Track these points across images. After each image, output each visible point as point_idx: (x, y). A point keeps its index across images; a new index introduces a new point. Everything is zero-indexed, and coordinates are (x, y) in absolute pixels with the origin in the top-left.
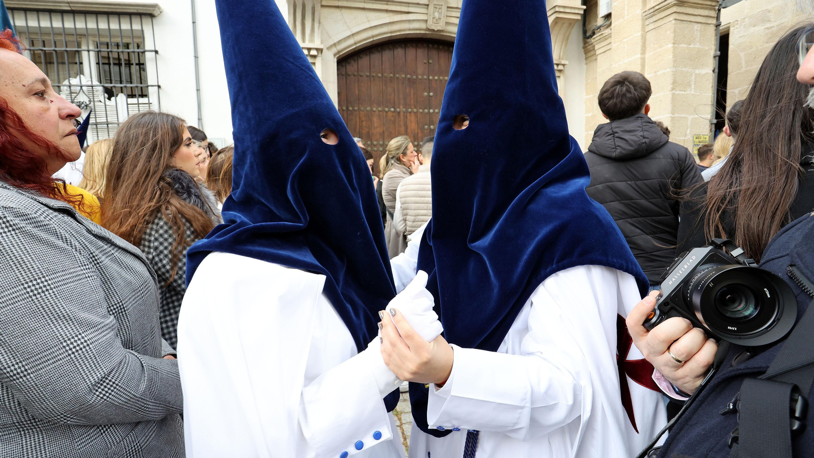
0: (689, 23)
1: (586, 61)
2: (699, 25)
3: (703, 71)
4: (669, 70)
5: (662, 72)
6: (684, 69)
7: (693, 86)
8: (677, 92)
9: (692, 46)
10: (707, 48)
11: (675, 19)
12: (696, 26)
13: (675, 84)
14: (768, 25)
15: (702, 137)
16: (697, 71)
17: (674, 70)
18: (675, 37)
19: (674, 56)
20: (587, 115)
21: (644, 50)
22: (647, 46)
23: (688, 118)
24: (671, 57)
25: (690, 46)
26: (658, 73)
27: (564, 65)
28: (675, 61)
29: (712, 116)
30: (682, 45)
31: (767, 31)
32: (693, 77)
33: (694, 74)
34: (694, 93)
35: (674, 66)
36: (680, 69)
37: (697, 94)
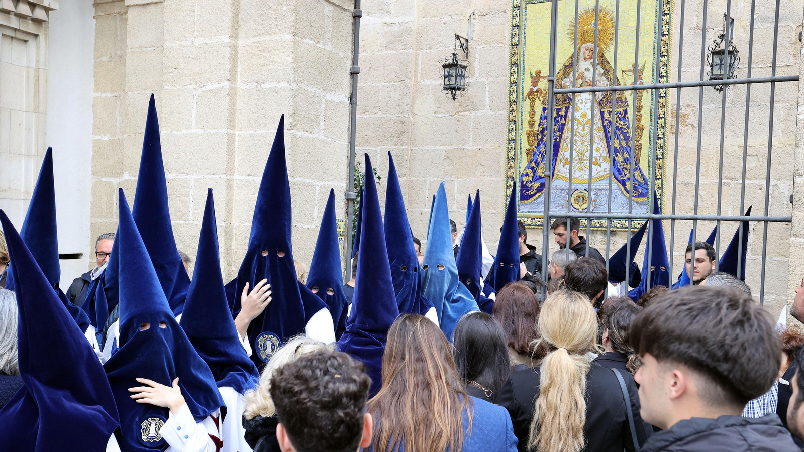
1: (96, 12)
3: (337, 98)
4: (286, 85)
5: (272, 85)
6: (309, 89)
7: (322, 123)
8: (300, 133)
9: (320, 45)
10: (341, 55)
12: (326, 9)
14: (387, 19)
16: (328, 96)
17: (295, 86)
18: (295, 20)
19: (296, 60)
20: (97, 137)
21: (237, 29)
22: (241, 22)
23: (314, 187)
24: (290, 59)
25: (317, 46)
26: (263, 85)
27: (47, 9)
28: (294, 70)
30: (307, 41)
31: (387, 29)
32: (323, 106)
33: (323, 101)
34: (324, 137)
35: (294, 80)
36: (303, 87)
37: (328, 139)
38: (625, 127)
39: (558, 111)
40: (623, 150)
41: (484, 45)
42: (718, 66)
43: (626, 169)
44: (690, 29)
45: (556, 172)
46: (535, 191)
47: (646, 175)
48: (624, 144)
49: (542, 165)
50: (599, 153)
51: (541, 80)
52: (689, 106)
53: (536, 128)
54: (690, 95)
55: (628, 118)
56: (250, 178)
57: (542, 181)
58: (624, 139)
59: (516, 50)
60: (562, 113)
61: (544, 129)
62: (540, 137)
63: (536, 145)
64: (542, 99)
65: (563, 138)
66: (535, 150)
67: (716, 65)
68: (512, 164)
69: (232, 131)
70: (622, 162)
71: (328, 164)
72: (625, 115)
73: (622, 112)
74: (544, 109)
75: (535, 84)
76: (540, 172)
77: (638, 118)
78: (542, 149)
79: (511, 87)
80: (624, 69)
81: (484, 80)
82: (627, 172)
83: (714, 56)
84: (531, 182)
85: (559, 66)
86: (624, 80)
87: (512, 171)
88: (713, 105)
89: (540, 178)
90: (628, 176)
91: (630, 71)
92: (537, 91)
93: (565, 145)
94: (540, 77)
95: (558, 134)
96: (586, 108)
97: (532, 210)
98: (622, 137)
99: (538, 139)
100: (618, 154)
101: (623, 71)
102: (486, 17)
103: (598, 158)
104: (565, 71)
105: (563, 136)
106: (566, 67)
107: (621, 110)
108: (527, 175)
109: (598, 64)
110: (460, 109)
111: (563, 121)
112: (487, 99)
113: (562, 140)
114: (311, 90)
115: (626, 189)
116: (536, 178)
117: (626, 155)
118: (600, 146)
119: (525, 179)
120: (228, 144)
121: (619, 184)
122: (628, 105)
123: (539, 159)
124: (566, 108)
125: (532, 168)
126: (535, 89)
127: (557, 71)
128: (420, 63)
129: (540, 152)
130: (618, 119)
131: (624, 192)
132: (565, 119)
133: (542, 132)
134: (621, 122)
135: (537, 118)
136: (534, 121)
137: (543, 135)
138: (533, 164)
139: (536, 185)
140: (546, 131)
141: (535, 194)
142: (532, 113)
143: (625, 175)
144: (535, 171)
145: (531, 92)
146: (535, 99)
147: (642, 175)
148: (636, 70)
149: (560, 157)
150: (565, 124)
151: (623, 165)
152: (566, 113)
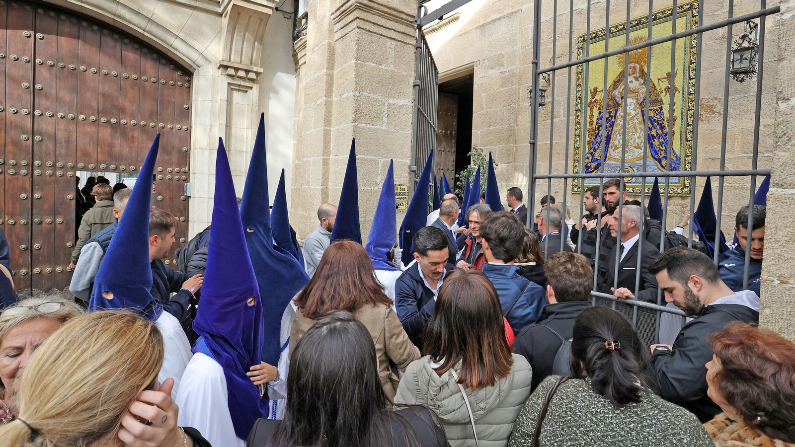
0: (379, 36)
2: (394, 42)
3: (400, 102)
4: (351, 93)
5: (346, 95)
6: (372, 96)
7: (385, 119)
8: (362, 125)
10: (404, 73)
11: (359, 27)
12: (389, 42)
13: (358, 114)
15: (399, 187)
16: (391, 101)
17: (357, 94)
18: (358, 50)
19: (357, 75)
21: (332, 65)
22: (335, 60)
23: (378, 162)
24: (353, 76)
25: (380, 67)
26: (342, 96)
27: (256, 73)
28: (357, 83)
29: (412, 161)
30: (369, 63)
32: (386, 107)
33: (387, 104)
34: (387, 129)
35: (356, 90)
36: (365, 94)
37: (391, 130)
38: (660, 119)
39: (610, 113)
40: (660, 136)
41: (560, 76)
42: (739, 61)
43: (662, 150)
44: (716, 39)
45: (608, 155)
46: (593, 169)
47: (678, 154)
48: (660, 132)
49: (598, 151)
50: (640, 140)
51: (597, 93)
52: (716, 98)
53: (594, 126)
54: (717, 90)
55: (663, 113)
56: (336, 157)
57: (598, 162)
58: (660, 128)
59: (580, 76)
60: (613, 114)
61: (599, 126)
62: (597, 132)
63: (594, 137)
64: (598, 106)
65: (613, 131)
66: (594, 141)
67: (737, 60)
68: (578, 151)
69: (328, 128)
70: (658, 145)
71: (391, 146)
72: (661, 111)
73: (658, 109)
74: (600, 113)
75: (593, 97)
76: (597, 156)
77: (672, 111)
78: (599, 140)
79: (577, 100)
80: (660, 78)
81: (559, 98)
82: (662, 153)
83: (735, 54)
84: (590, 163)
85: (610, 82)
86: (659, 85)
87: (577, 156)
88: (738, 95)
89: (597, 159)
90: (663, 155)
91: (664, 78)
92: (595, 101)
93: (615, 136)
94: (597, 92)
95: (610, 129)
96: (630, 109)
97: (590, 182)
98: (658, 127)
99: (595, 134)
100: (655, 139)
101: (659, 79)
102: (560, 58)
103: (639, 143)
104: (614, 85)
105: (613, 130)
106: (615, 82)
107: (657, 107)
108: (588, 158)
109: (639, 77)
110: (545, 119)
111: (613, 120)
112: (562, 110)
113: (613, 133)
114: (373, 96)
115: (661, 165)
116: (594, 160)
117: (661, 140)
118: (641, 135)
119: (587, 161)
120: (325, 136)
121: (656, 162)
122: (663, 104)
123: (596, 147)
124: (615, 110)
125: (591, 153)
126: (593, 100)
127: (609, 86)
128: (521, 93)
129: (597, 143)
130: (655, 114)
131: (660, 167)
132: (615, 118)
133: (598, 128)
134: (658, 116)
135: (595, 120)
136: (593, 122)
137: (599, 130)
138: (592, 151)
139: (594, 165)
140: (601, 128)
141: (593, 171)
142: (592, 116)
143: (661, 155)
144: (593, 155)
145: (591, 102)
146: (593, 107)
147: (675, 154)
148: (671, 76)
149: (611, 144)
150: (614, 122)
151: (659, 147)
152: (616, 114)
